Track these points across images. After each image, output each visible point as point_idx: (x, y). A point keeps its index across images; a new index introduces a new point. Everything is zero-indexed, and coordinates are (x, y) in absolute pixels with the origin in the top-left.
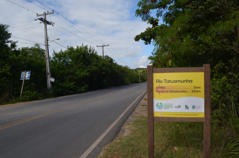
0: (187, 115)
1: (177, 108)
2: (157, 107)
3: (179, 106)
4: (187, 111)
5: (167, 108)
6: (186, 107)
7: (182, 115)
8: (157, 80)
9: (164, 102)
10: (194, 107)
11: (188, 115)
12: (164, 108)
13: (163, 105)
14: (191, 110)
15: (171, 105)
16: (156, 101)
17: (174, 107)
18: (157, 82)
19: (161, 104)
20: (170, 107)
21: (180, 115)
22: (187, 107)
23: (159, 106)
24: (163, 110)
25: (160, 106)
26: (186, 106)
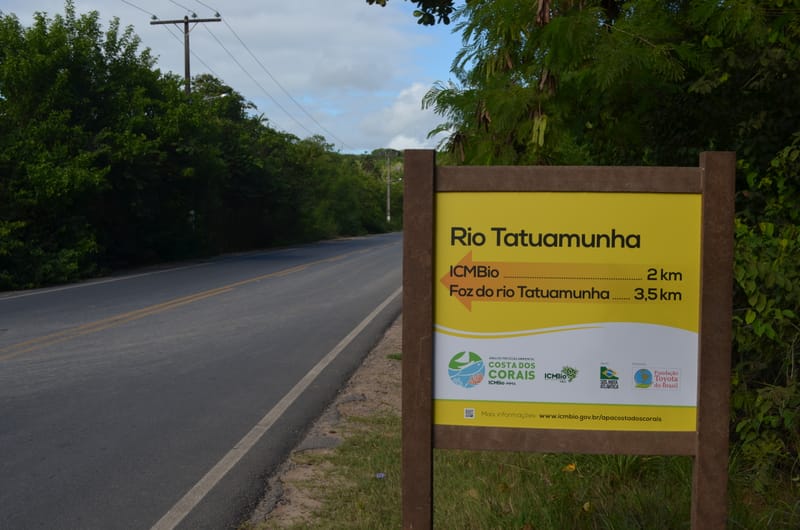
0: (606, 418)
1: (556, 382)
2: (451, 373)
3: (570, 373)
4: (608, 396)
5: (506, 380)
6: (603, 377)
7: (582, 418)
8: (454, 229)
9: (490, 348)
10: (643, 378)
11: (613, 418)
12: (487, 378)
13: (486, 361)
14: (628, 394)
15: (527, 366)
16: (449, 344)
17: (539, 373)
18: (454, 238)
19: (474, 357)
20: (520, 375)
21: (570, 417)
22: (608, 378)
23: (464, 371)
24: (484, 391)
25: (471, 370)
26: (603, 369)
